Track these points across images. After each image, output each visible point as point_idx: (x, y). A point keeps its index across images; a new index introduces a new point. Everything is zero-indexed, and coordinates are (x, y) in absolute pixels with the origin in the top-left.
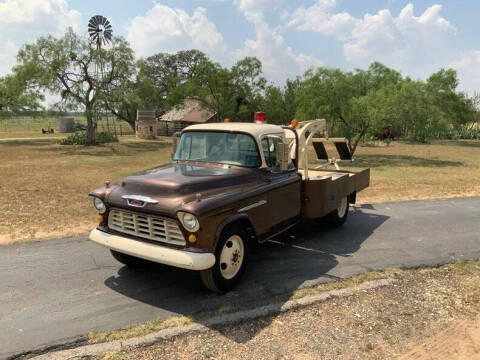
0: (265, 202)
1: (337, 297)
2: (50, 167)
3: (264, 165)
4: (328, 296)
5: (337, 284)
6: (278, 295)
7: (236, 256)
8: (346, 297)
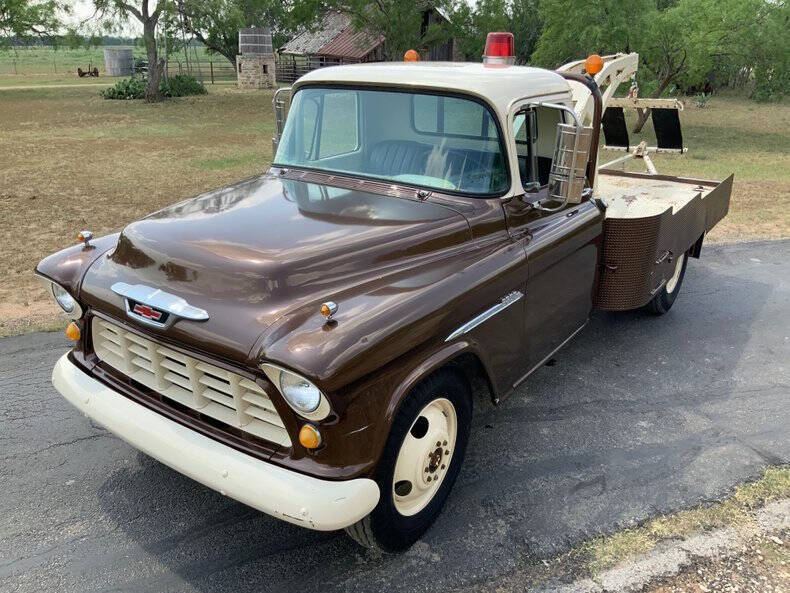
0: (517, 296)
1: (706, 562)
2: (72, 145)
3: (516, 189)
4: (683, 558)
5: (700, 516)
6: (551, 556)
7: (436, 455)
8: (730, 562)
